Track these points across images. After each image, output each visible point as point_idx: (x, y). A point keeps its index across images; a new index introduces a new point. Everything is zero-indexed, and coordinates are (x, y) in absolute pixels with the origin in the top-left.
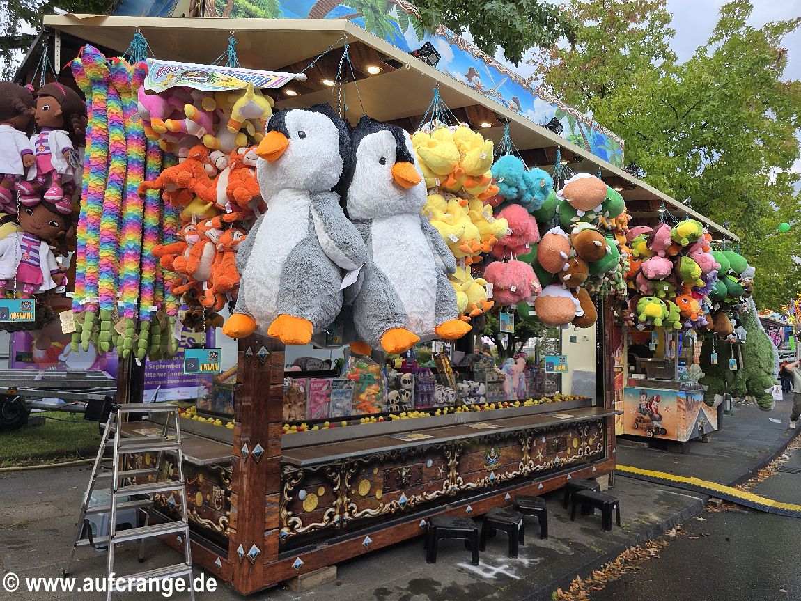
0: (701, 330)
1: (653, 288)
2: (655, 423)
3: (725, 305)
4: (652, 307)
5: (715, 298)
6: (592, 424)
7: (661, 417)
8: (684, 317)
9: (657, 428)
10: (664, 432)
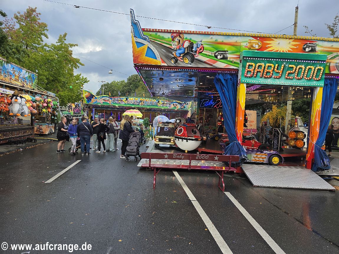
0: (51, 113)
1: (44, 107)
2: (41, 131)
3: (54, 109)
4: (44, 110)
5: (53, 109)
6: (30, 129)
7: (42, 129)
8: (48, 112)
9: (41, 132)
10: (43, 132)
